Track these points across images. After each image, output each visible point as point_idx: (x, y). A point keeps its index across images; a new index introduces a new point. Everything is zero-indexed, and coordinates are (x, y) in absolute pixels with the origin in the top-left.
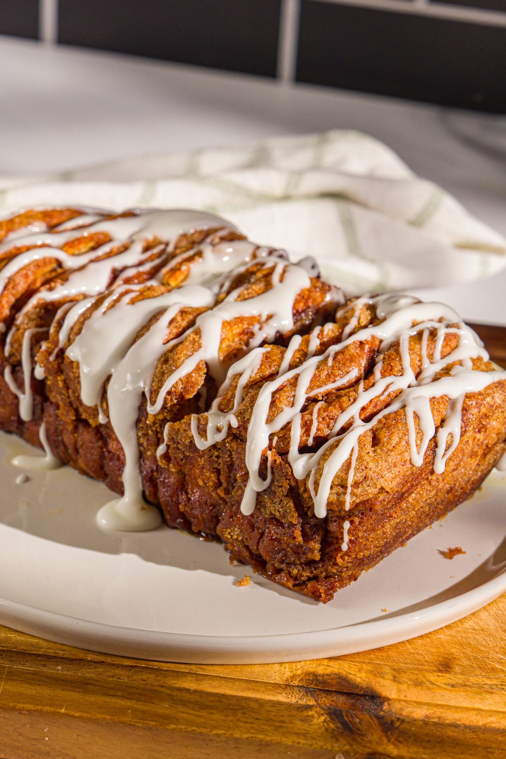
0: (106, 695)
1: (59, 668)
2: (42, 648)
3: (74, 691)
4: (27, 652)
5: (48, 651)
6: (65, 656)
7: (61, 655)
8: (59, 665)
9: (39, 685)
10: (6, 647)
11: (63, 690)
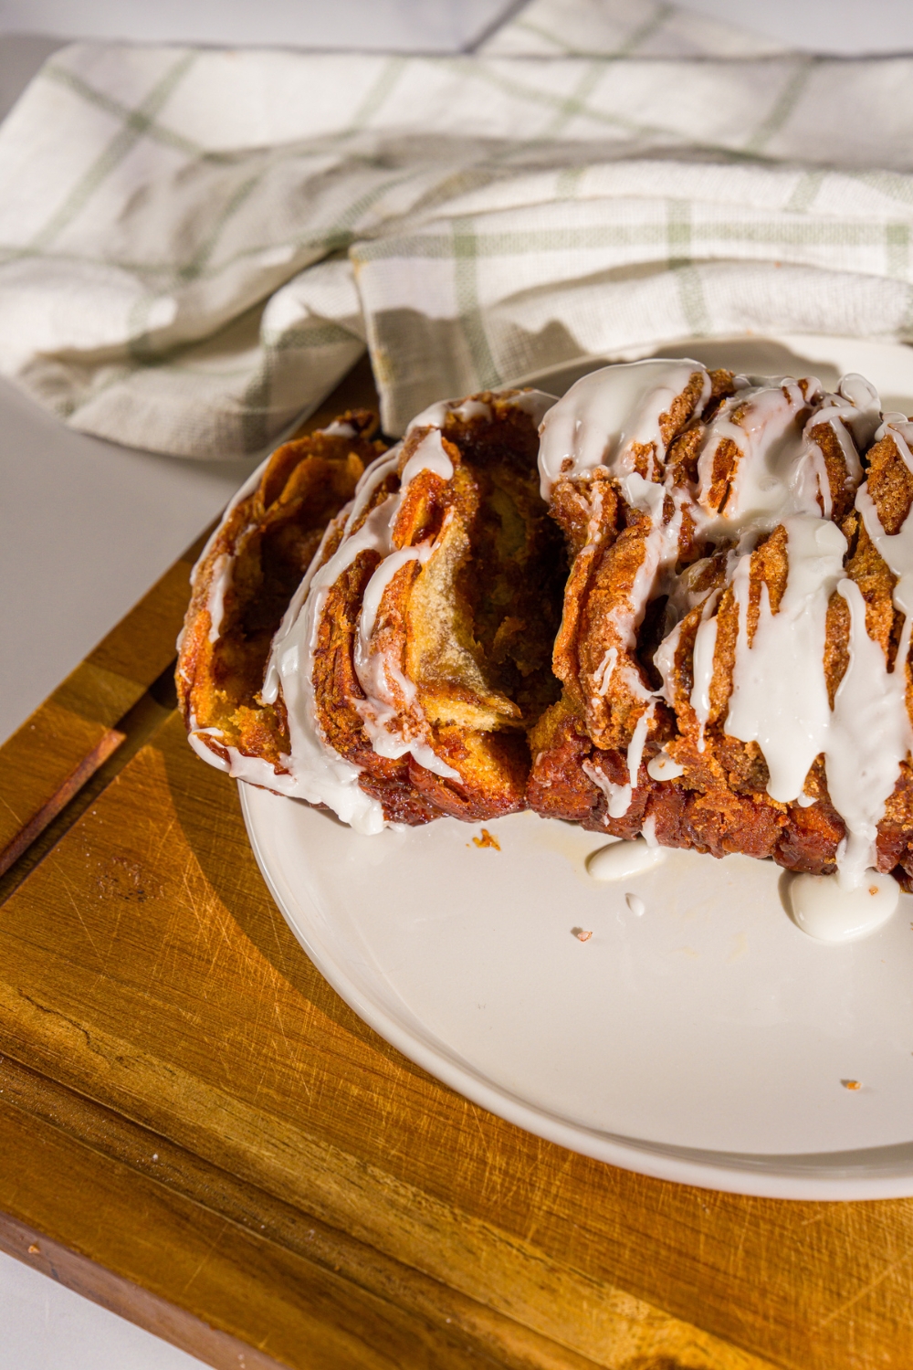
0: (341, 1327)
1: (312, 1232)
2: (295, 1193)
3: (297, 1305)
4: (274, 1194)
5: (303, 1201)
6: (322, 1219)
7: (317, 1214)
8: (311, 1227)
9: (254, 1276)
10: (247, 1176)
11: (283, 1298)
